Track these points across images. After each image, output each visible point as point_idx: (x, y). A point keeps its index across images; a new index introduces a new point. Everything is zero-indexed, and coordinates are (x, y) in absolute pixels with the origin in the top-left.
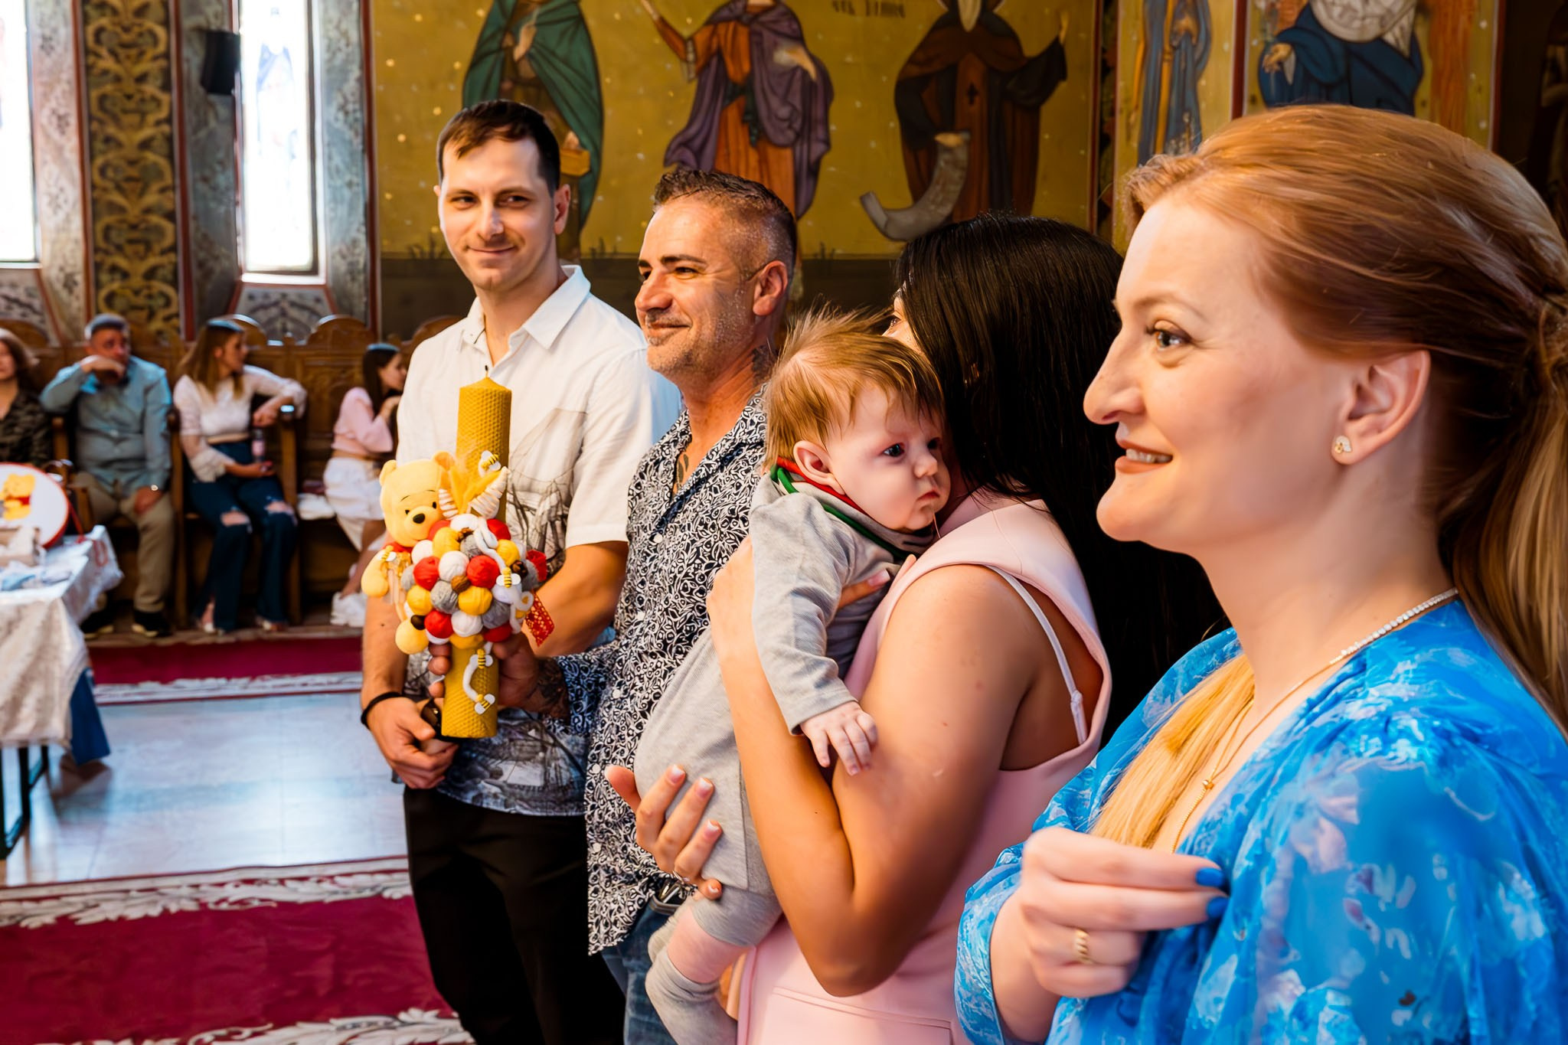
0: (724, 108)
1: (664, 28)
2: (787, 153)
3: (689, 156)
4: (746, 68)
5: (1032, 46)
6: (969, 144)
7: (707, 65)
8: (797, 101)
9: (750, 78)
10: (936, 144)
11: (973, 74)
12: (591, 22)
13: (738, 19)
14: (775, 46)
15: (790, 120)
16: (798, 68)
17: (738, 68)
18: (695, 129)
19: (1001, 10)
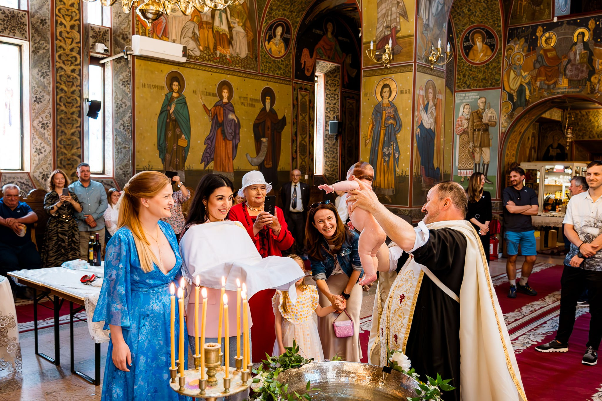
0: (218, 129)
1: (204, 106)
2: (231, 142)
3: (209, 142)
4: (222, 119)
5: (280, 117)
6: (268, 141)
7: (214, 117)
8: (233, 127)
9: (223, 121)
10: (261, 141)
11: (269, 124)
12: (188, 104)
13: (221, 106)
14: (229, 113)
15: (231, 133)
16: (233, 119)
17: (220, 119)
18: (211, 135)
19: (274, 107)
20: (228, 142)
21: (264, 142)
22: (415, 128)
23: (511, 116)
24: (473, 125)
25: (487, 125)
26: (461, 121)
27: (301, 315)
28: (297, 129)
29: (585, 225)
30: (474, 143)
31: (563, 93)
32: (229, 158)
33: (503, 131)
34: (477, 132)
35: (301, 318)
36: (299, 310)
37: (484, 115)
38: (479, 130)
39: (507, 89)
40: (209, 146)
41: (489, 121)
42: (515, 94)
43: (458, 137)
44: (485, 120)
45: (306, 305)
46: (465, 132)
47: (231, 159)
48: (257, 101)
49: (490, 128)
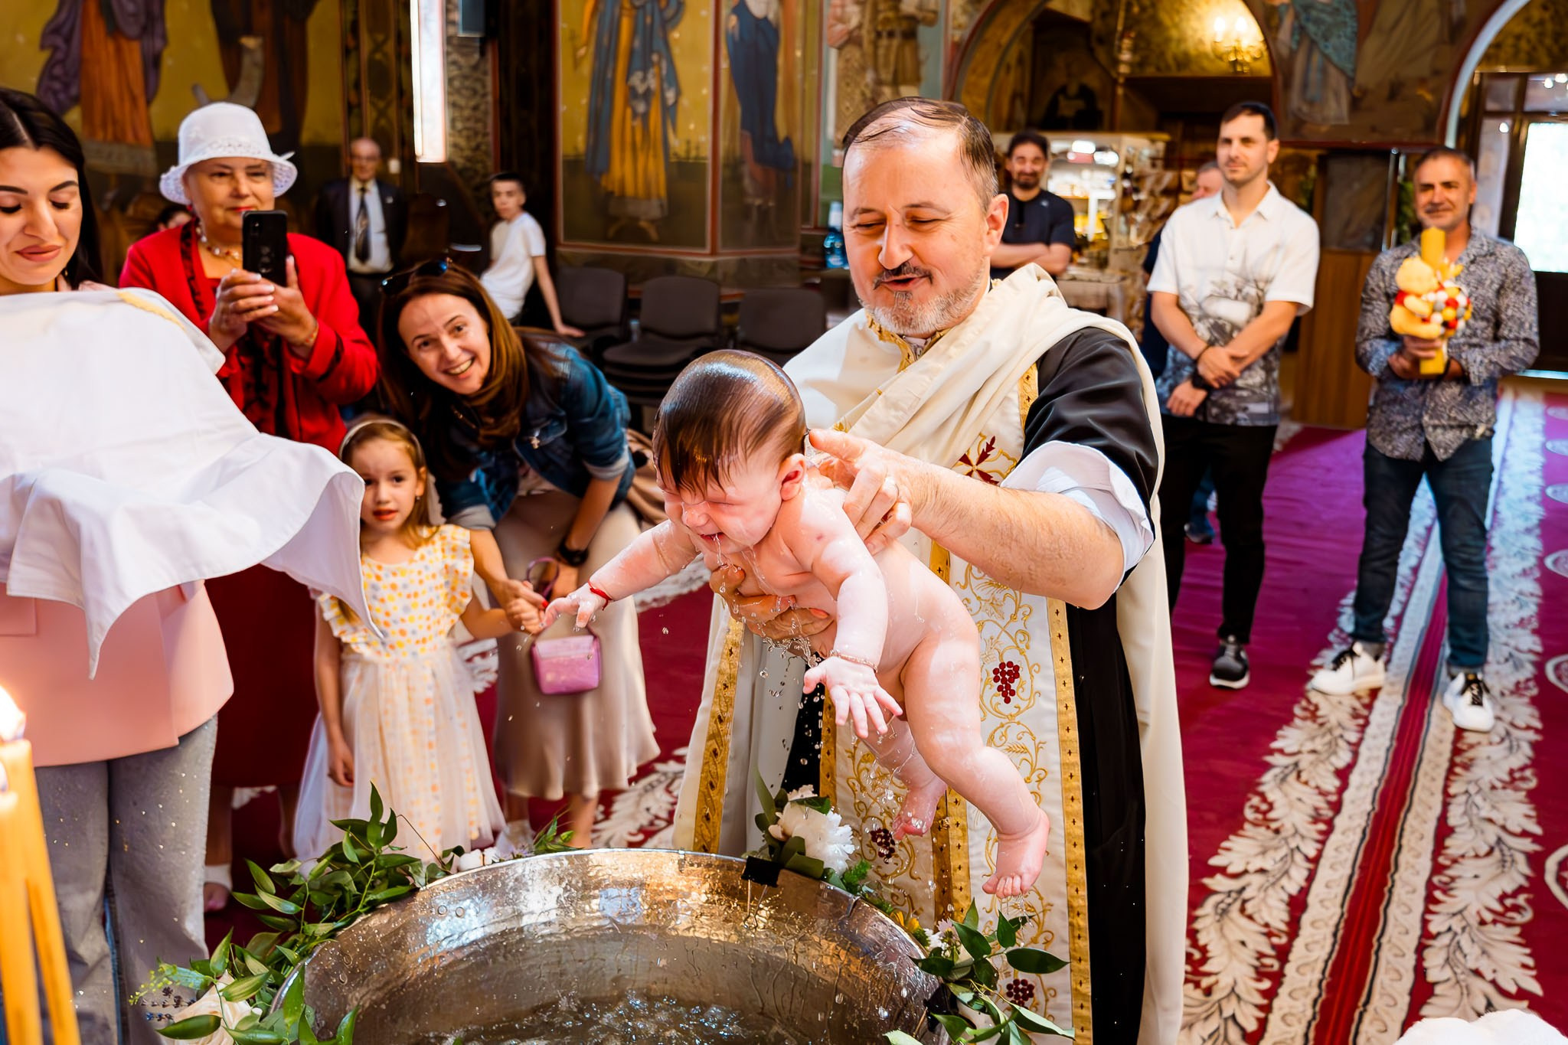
2: (136, 44)
10: (242, 46)
18: (63, 16)
20: (124, 44)
21: (250, 51)
24: (874, 19)
25: (912, 19)
26: (842, 6)
27: (403, 633)
29: (1211, 296)
30: (876, 70)
32: (134, 99)
33: (957, 38)
34: (884, 42)
35: (401, 645)
36: (397, 613)
38: (891, 35)
40: (59, 55)
41: (920, 8)
43: (833, 54)
44: (908, 6)
45: (423, 599)
46: (852, 39)
47: (142, 101)
49: (923, 31)
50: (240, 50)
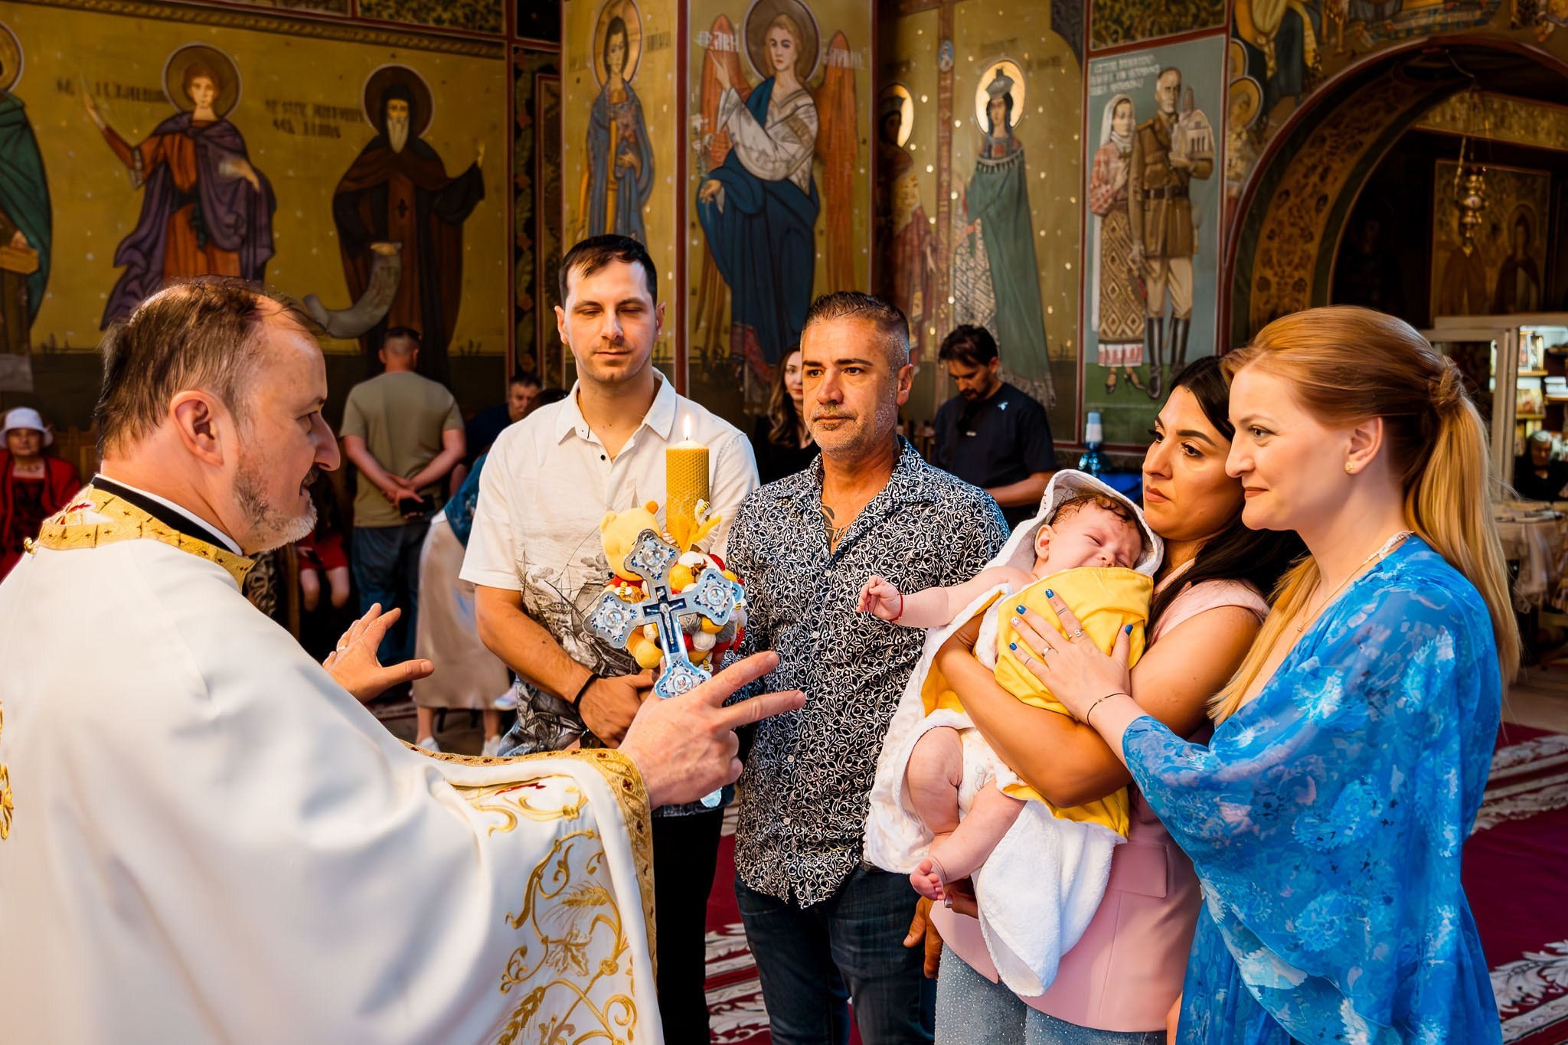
0: (172, 214)
1: (111, 136)
2: (234, 256)
3: (138, 257)
4: (193, 177)
5: (455, 169)
6: (401, 252)
7: (154, 173)
8: (241, 208)
9: (196, 187)
10: (372, 252)
11: (403, 190)
12: (37, 128)
13: (183, 132)
14: (221, 158)
15: (236, 227)
16: (242, 179)
17: (185, 178)
18: (144, 232)
19: (427, 135)
20: (219, 256)
21: (382, 257)
22: (692, 178)
23: (1257, 133)
24: (1141, 174)
25: (1185, 174)
26: (1107, 163)
28: (533, 209)
30: (1144, 243)
31: (1426, 29)
33: (1234, 192)
34: (1152, 203)
37: (1175, 134)
38: (1160, 194)
39: (1245, 31)
40: (136, 271)
41: (1191, 156)
42: (1269, 49)
43: (1098, 220)
44: (1179, 156)
46: (1118, 204)
48: (349, 114)
49: (1194, 185)
50: (371, 256)
